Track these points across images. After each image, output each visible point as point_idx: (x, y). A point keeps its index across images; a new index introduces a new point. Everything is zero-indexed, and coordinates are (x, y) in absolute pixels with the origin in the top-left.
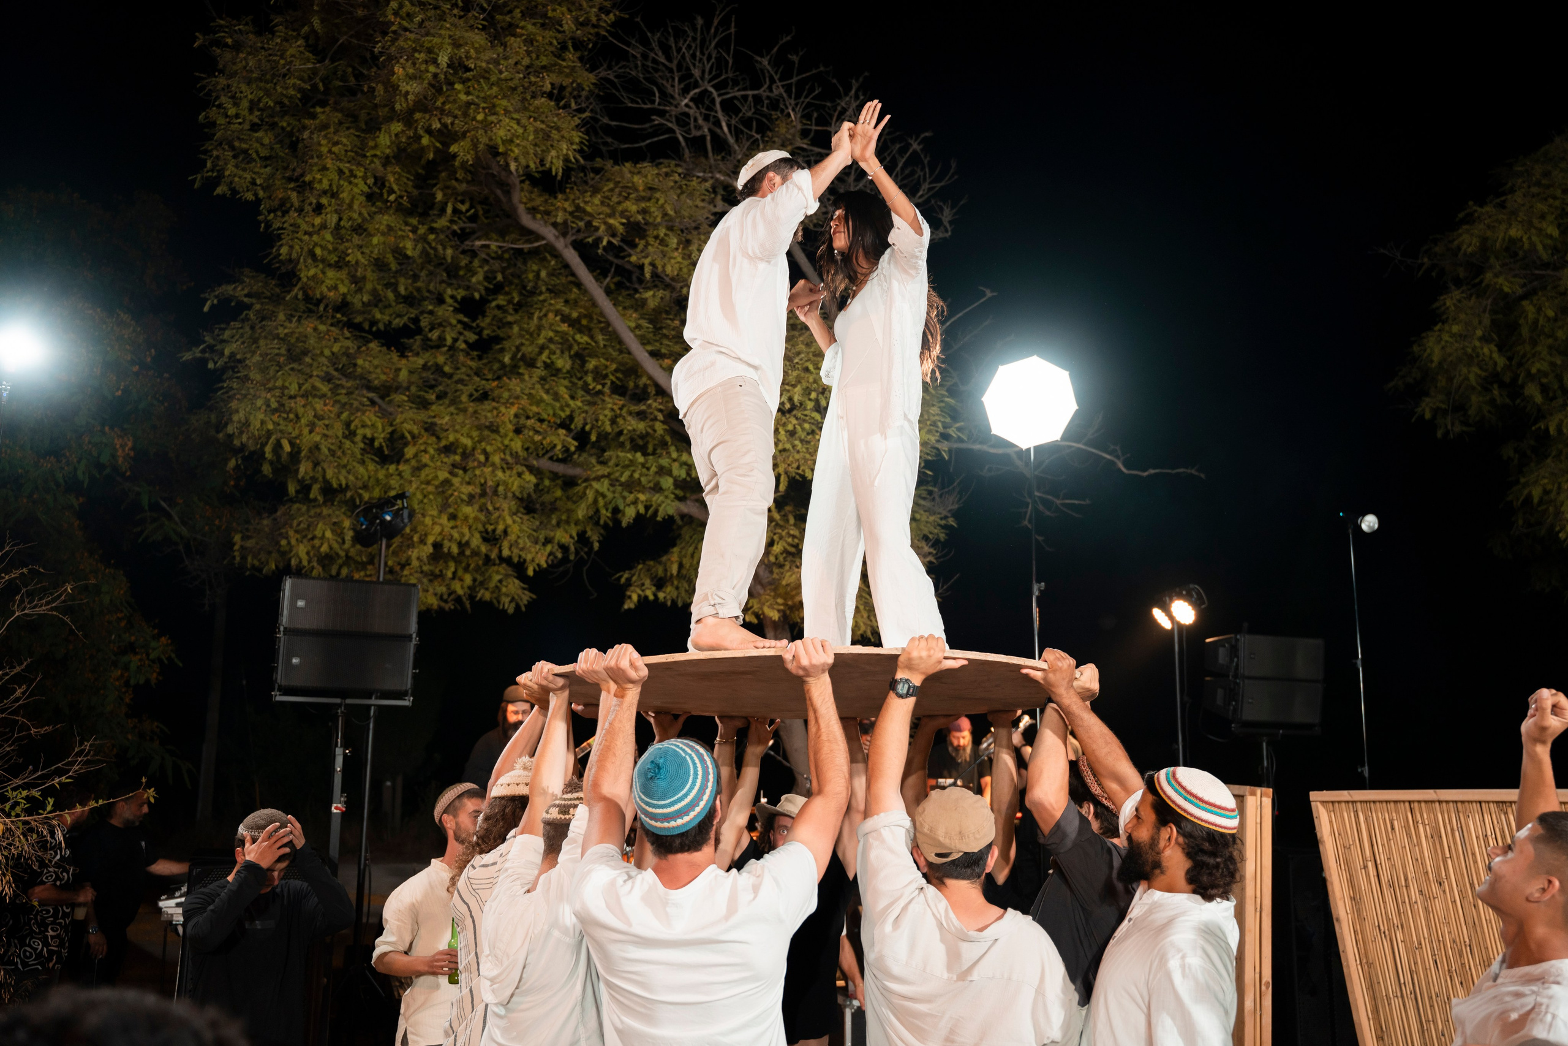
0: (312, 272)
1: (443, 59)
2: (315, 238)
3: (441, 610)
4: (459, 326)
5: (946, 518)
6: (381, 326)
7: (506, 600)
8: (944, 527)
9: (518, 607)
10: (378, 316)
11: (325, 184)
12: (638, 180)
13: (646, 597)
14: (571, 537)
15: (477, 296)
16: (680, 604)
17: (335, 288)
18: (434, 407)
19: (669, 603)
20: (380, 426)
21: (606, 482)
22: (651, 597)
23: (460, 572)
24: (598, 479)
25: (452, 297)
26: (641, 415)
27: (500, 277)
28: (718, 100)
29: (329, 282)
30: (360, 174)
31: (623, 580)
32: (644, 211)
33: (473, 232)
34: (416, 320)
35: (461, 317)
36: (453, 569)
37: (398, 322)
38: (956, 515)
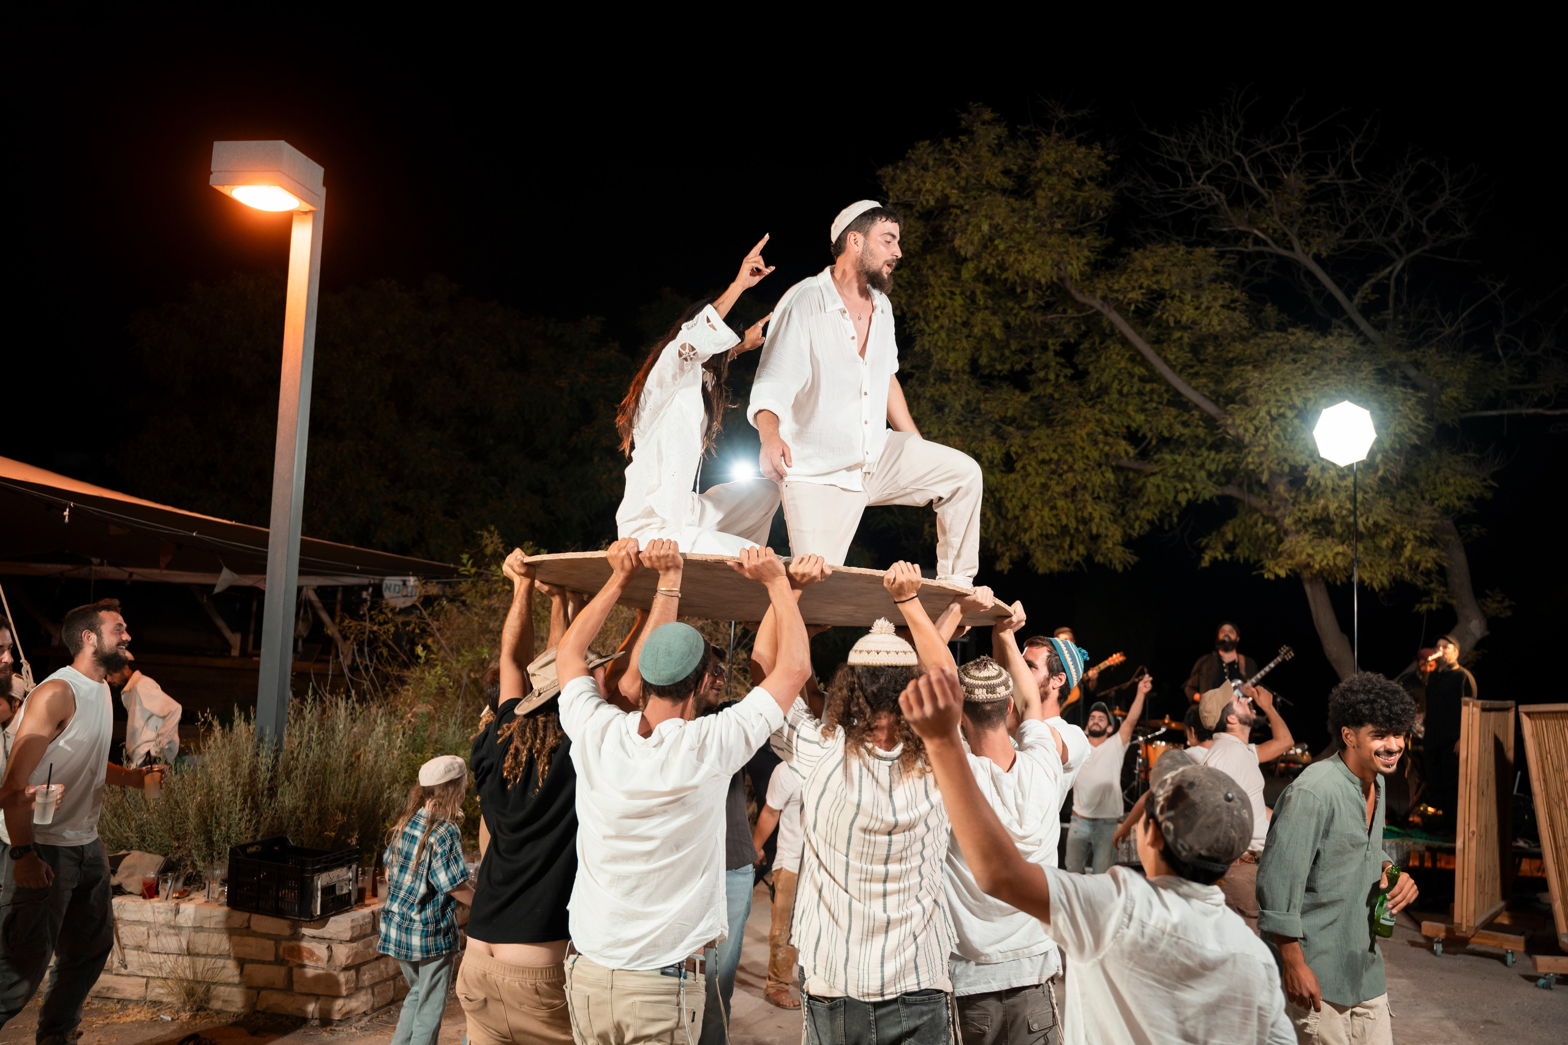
0: (939, 356)
1: (985, 228)
2: (936, 337)
3: (1061, 573)
4: (1058, 367)
5: (1485, 480)
6: (1005, 372)
7: (1116, 562)
8: (1486, 487)
9: (1125, 567)
10: (999, 368)
11: (936, 304)
12: (1148, 264)
13: (1216, 558)
14: (1154, 514)
15: (1072, 340)
16: (1252, 561)
17: (956, 362)
18: (1035, 432)
19: (1242, 561)
20: (996, 449)
21: (1159, 477)
22: (1220, 558)
23: (1076, 544)
24: (1153, 474)
25: (1053, 344)
26: (1185, 424)
27: (1083, 328)
28: (1245, 161)
29: (951, 361)
30: (958, 291)
31: (1203, 544)
32: (1157, 282)
33: (1054, 303)
34: (1030, 364)
35: (1058, 359)
36: (1068, 542)
37: (1018, 367)
38: (1494, 476)
